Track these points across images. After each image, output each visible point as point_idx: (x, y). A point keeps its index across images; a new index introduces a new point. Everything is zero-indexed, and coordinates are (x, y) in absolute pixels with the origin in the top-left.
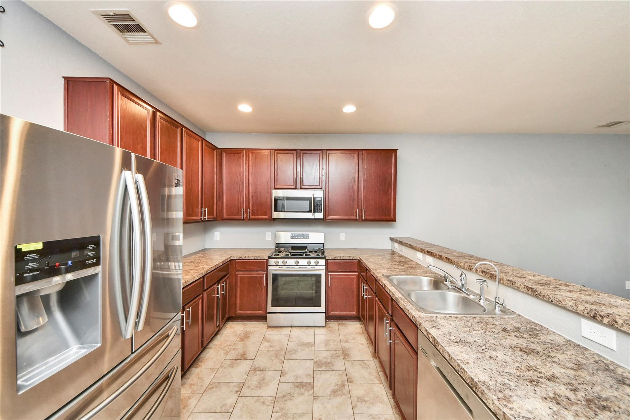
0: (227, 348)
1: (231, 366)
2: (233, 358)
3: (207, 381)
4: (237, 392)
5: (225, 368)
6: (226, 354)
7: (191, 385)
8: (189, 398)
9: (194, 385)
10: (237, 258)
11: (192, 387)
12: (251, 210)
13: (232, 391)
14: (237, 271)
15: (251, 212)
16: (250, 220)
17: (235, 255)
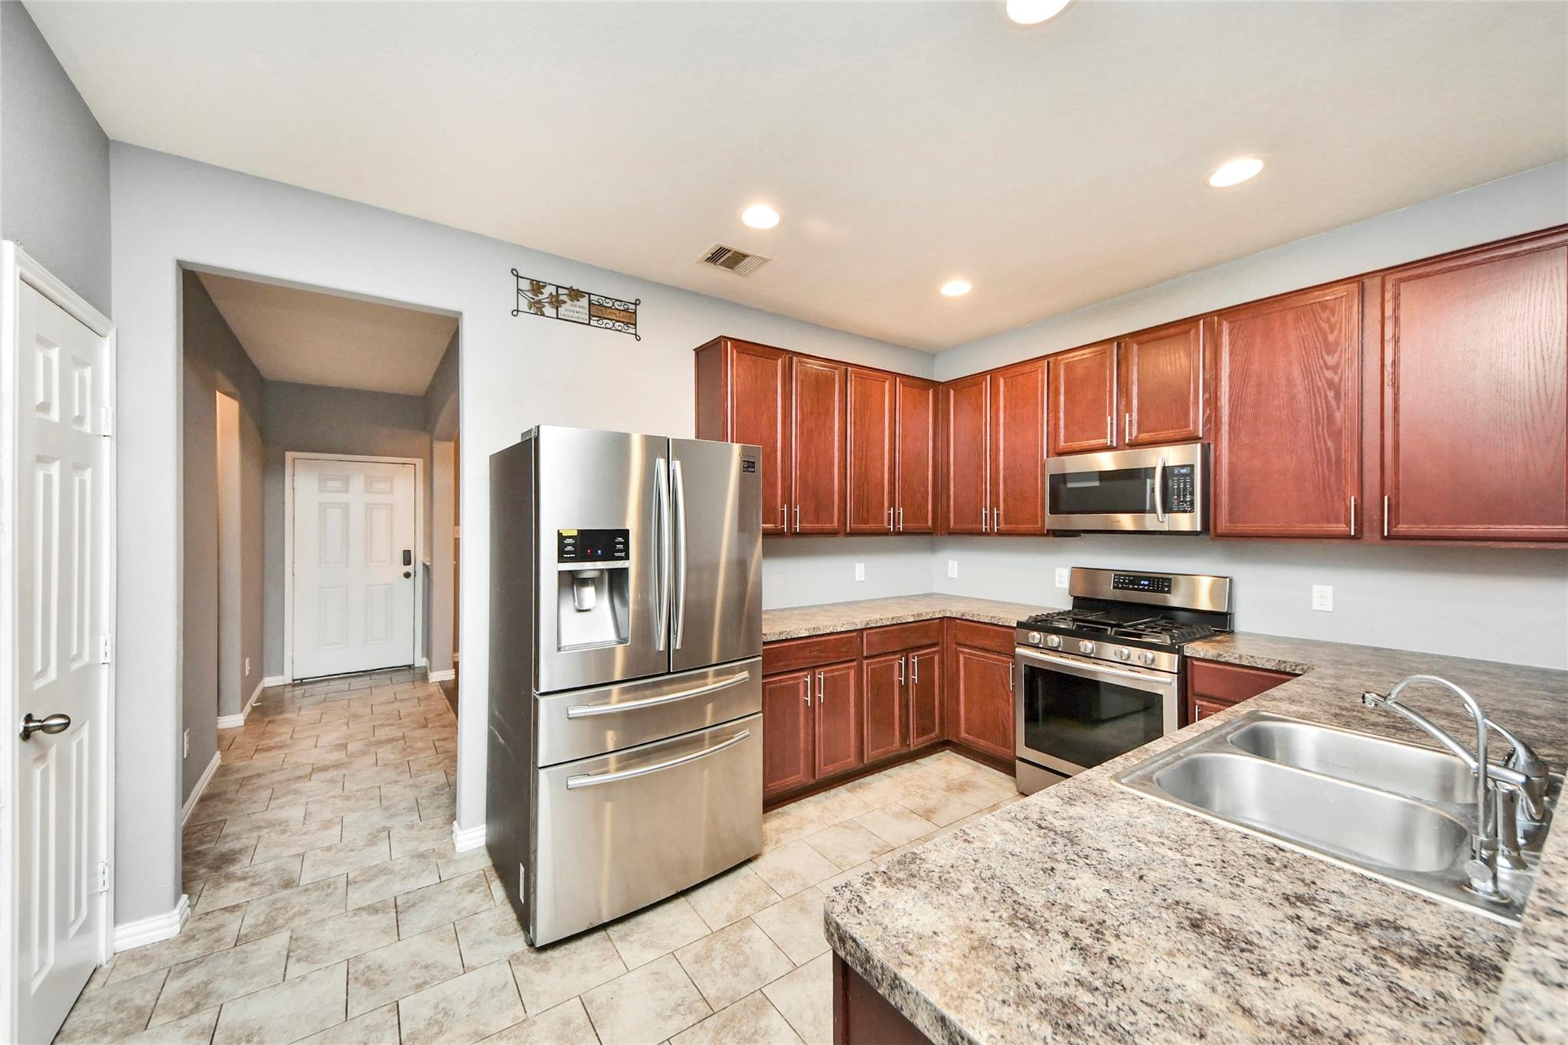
0: (913, 789)
1: (897, 816)
2: (910, 807)
3: (847, 816)
4: (874, 852)
5: (886, 813)
6: (904, 796)
7: (826, 808)
8: (811, 822)
9: (828, 810)
10: (958, 616)
11: (825, 811)
12: (1001, 512)
13: (867, 848)
14: (959, 644)
15: (1001, 518)
16: (1000, 534)
17: (954, 610)
